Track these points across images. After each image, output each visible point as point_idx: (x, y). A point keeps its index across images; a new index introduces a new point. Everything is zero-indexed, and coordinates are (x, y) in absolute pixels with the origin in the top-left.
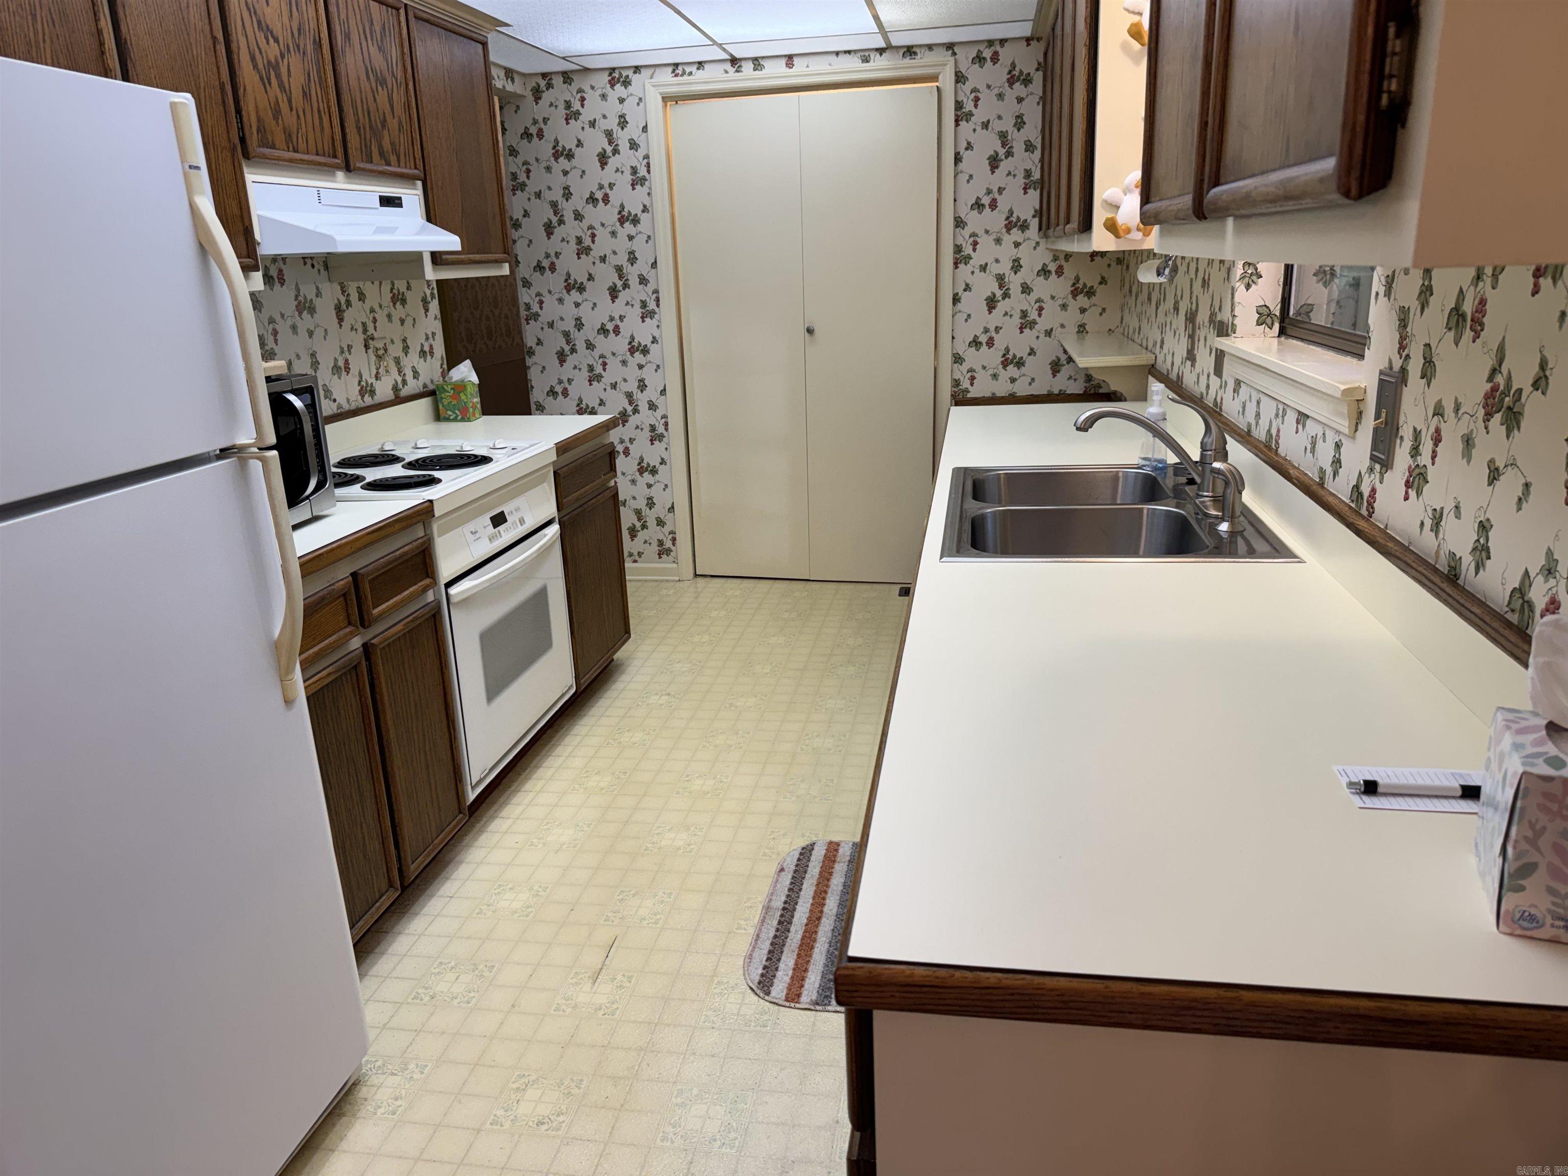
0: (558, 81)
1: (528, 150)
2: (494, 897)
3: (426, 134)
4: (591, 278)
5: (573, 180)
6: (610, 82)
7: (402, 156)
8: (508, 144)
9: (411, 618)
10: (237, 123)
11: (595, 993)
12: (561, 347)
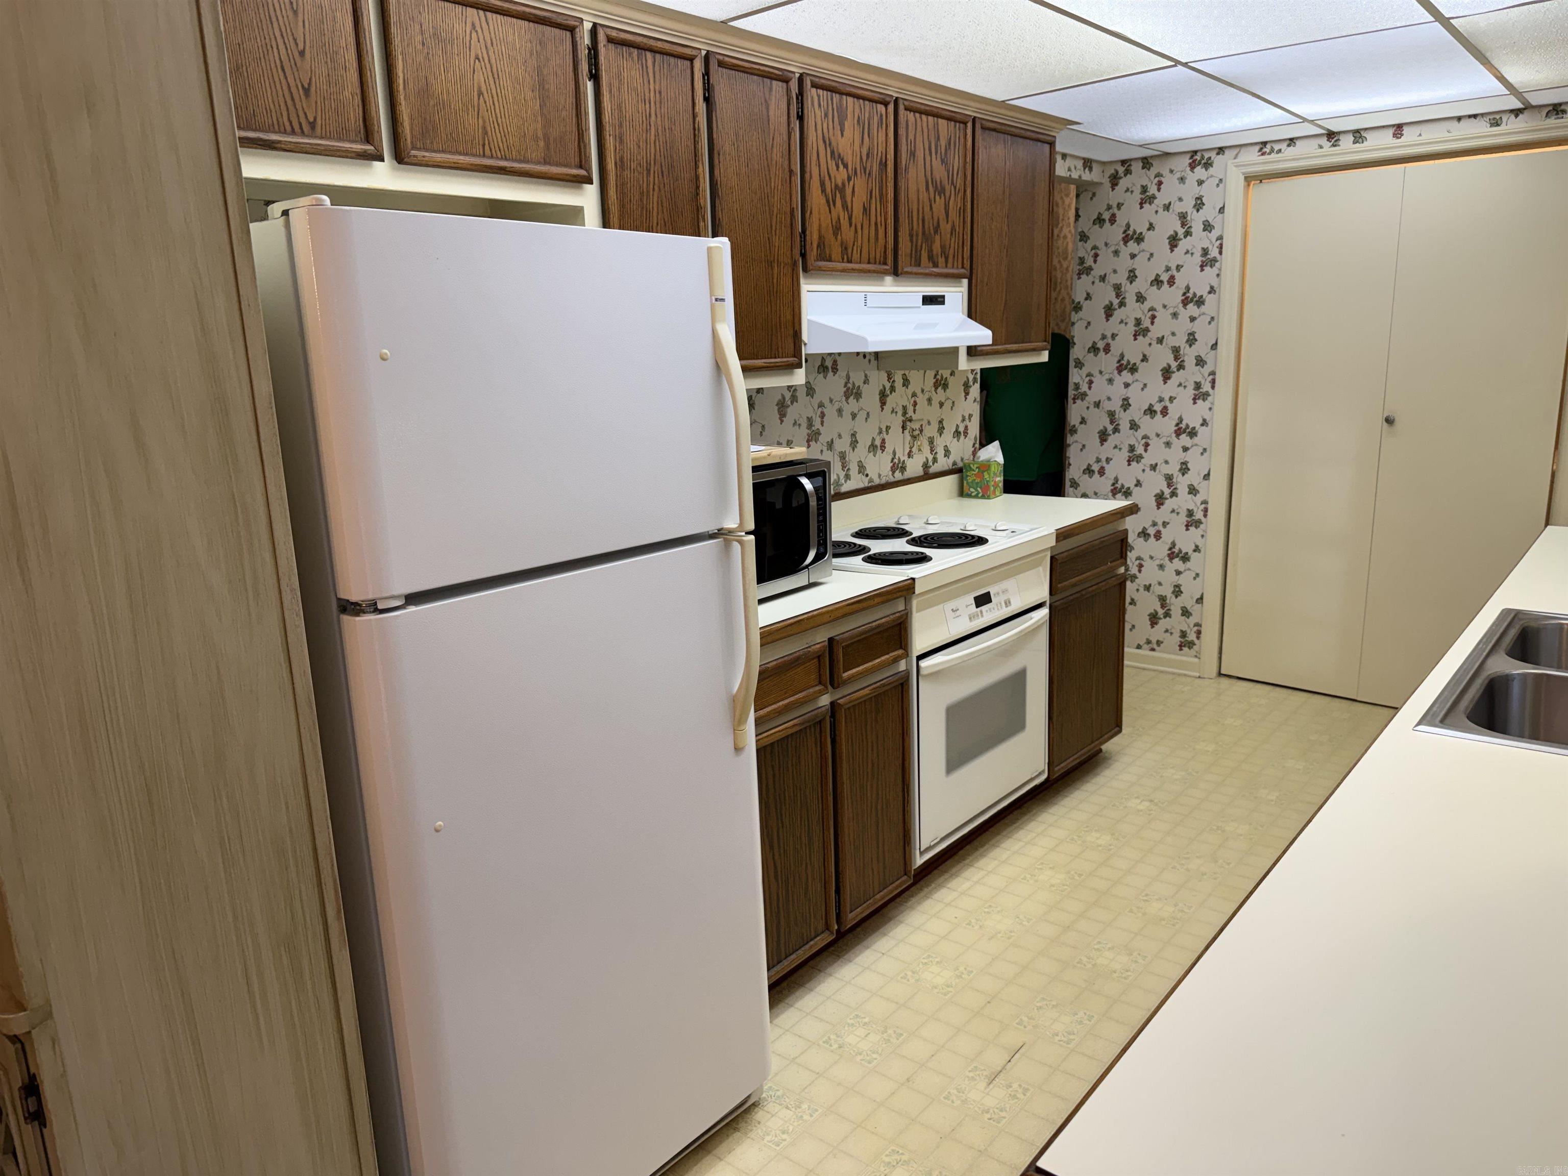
0: (1136, 167)
1: (1098, 236)
2: (921, 966)
3: (978, 236)
4: (1145, 359)
5: (1140, 264)
6: (1190, 164)
7: (951, 257)
8: (1080, 230)
9: (878, 684)
10: (801, 241)
11: (988, 1094)
12: (1104, 427)
